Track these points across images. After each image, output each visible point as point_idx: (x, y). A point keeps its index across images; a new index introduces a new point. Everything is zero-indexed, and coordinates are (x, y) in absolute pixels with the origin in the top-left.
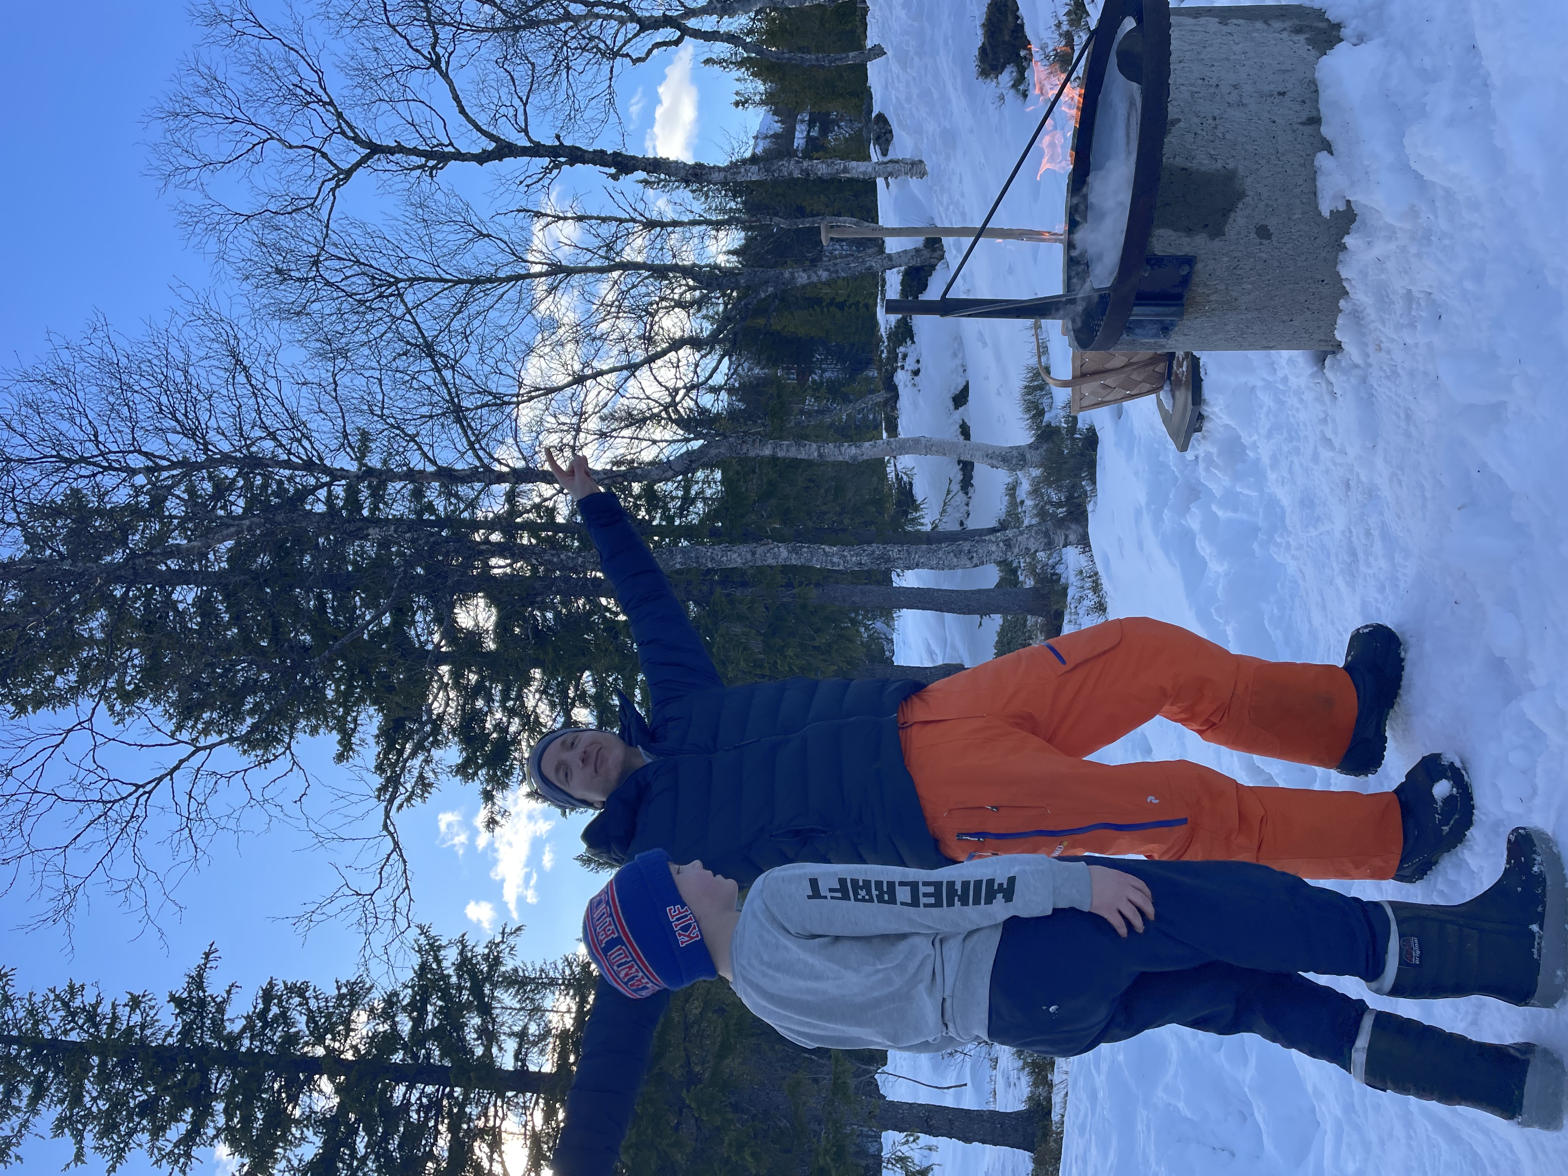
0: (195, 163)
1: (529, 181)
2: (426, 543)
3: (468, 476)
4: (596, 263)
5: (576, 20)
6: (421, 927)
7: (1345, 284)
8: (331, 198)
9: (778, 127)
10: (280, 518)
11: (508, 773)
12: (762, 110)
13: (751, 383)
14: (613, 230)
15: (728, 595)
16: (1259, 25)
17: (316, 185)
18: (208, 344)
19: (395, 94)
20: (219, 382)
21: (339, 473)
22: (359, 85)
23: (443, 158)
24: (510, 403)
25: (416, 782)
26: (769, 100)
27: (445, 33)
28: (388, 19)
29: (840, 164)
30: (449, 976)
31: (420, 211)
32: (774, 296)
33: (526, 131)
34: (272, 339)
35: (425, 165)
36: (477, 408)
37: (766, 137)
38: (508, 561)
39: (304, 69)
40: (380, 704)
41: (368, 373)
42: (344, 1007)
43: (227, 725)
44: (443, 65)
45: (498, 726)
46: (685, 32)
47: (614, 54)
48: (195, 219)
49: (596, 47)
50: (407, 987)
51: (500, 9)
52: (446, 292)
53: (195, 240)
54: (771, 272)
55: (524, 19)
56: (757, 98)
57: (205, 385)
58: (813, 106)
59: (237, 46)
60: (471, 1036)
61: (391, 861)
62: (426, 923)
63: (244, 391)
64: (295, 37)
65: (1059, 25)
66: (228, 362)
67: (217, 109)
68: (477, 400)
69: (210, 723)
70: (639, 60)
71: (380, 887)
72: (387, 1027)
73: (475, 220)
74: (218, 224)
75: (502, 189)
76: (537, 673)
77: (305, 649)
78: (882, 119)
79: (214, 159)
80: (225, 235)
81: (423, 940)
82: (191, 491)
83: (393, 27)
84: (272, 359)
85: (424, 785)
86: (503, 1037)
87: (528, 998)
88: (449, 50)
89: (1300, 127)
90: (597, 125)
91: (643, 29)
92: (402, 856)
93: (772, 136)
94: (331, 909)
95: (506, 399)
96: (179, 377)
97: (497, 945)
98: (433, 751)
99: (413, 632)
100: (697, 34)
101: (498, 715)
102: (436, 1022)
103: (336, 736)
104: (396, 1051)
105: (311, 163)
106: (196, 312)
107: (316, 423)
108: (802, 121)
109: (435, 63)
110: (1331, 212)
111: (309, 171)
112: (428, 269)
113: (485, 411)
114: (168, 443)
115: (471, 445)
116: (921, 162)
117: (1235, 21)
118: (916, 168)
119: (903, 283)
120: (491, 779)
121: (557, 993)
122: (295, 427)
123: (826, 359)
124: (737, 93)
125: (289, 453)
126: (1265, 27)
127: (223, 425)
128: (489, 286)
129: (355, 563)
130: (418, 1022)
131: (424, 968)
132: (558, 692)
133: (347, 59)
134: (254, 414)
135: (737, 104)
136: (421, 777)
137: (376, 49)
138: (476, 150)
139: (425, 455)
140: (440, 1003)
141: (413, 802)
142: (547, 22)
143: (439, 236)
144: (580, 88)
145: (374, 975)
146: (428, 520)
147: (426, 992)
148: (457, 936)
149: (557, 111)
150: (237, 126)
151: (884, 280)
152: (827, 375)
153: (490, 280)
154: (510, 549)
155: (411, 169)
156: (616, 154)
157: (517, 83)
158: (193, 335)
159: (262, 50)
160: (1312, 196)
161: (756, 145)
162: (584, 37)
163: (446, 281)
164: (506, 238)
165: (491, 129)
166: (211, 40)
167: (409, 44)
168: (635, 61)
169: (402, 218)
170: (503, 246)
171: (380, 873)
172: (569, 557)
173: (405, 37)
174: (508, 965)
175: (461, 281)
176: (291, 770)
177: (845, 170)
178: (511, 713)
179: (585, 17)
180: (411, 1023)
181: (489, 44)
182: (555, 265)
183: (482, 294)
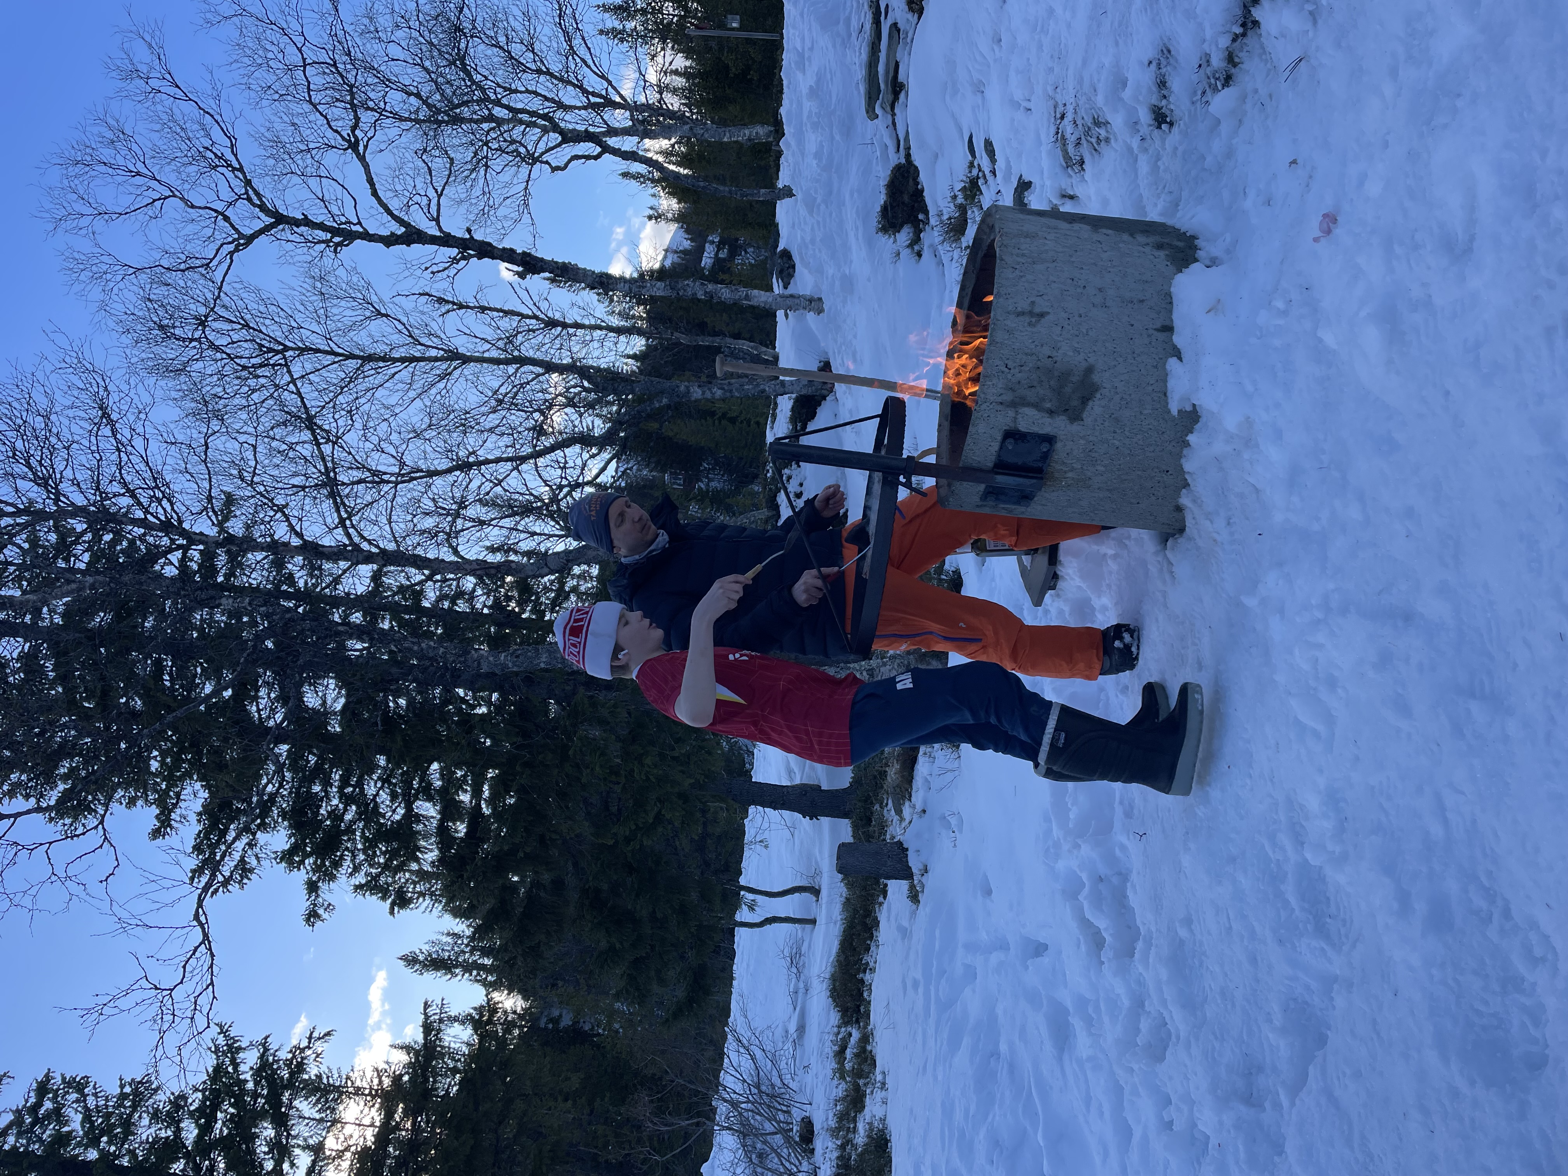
0: (90, 211)
1: (435, 268)
2: (281, 619)
3: (335, 554)
4: (494, 354)
5: (500, 122)
6: (220, 1026)
7: (1187, 476)
8: (228, 261)
9: (687, 244)
10: (126, 578)
11: (337, 865)
12: (674, 227)
13: (638, 483)
14: (515, 325)
15: (591, 697)
16: (1126, 237)
17: (213, 247)
18: (76, 393)
19: (309, 169)
20: (81, 432)
21: (198, 537)
22: (272, 156)
23: (350, 236)
24: (388, 482)
25: (236, 867)
26: (681, 218)
27: (367, 117)
28: (310, 96)
29: (743, 291)
30: (246, 1081)
31: (319, 285)
32: (669, 407)
33: (437, 220)
34: (146, 399)
35: (330, 241)
36: (353, 483)
37: (676, 252)
38: (366, 645)
39: (216, 133)
40: (208, 781)
41: (242, 438)
42: (125, 1107)
43: (36, 790)
44: (361, 148)
45: (333, 814)
46: (606, 149)
47: (533, 159)
48: (82, 267)
49: (516, 150)
50: (197, 1090)
51: (425, 102)
52: (336, 365)
53: (77, 287)
54: (667, 384)
55: (449, 115)
56: (670, 216)
57: (66, 435)
58: (723, 230)
59: (150, 103)
60: (262, 1148)
61: (198, 954)
62: (226, 1020)
63: (108, 445)
64: (212, 102)
65: (955, 197)
66: (97, 413)
67: (121, 161)
68: (356, 475)
69: (18, 784)
70: (558, 168)
71: (181, 982)
72: (169, 1133)
73: (374, 299)
74: (105, 273)
75: (407, 273)
76: (382, 760)
77: (134, 715)
78: (786, 255)
79: (110, 209)
80: (111, 284)
81: (221, 1040)
82: (34, 541)
83: (315, 106)
84: (142, 416)
85: (244, 870)
86: (297, 1151)
87: (329, 1108)
88: (369, 135)
89: (1155, 333)
90: (510, 223)
91: (565, 140)
92: (210, 949)
93: (681, 251)
94: (124, 1003)
95: (385, 477)
96: (39, 422)
97: (302, 1050)
98: (259, 835)
99: (254, 708)
100: (616, 152)
101: (335, 802)
102: (226, 1132)
103: (155, 810)
104: (177, 1159)
105: (213, 226)
106: (68, 359)
107: (180, 484)
108: (712, 242)
109: (354, 146)
110: (1179, 411)
111: (209, 232)
112: (319, 341)
113: (361, 487)
114: (17, 491)
115: (342, 521)
116: (820, 299)
117: (1104, 231)
118: (814, 304)
119: (793, 409)
120: (317, 869)
121: (362, 1103)
122: (157, 487)
123: (714, 469)
124: (651, 208)
125: (147, 512)
126: (1131, 239)
127: (80, 478)
128: (381, 364)
129: (201, 630)
130: (205, 1129)
131: (218, 1069)
132: (402, 782)
133: (263, 130)
134: (114, 468)
135: (650, 218)
136: (242, 860)
137: (293, 124)
138: (385, 233)
139: (292, 528)
140: (231, 1110)
141: (230, 887)
142: (471, 121)
143: (335, 311)
144: (497, 187)
145: (163, 1079)
146: (285, 591)
147: (218, 1096)
148: (260, 1038)
149: (471, 204)
150: (139, 180)
151: (776, 404)
152: (712, 484)
153: (383, 359)
154: (369, 634)
155: (315, 243)
156: (524, 254)
157: (433, 173)
158: (61, 382)
159: (175, 110)
160: (1161, 395)
161: (665, 257)
162: (505, 141)
163: (337, 354)
164: (404, 320)
165: (403, 215)
166: (123, 94)
167: (328, 123)
168: (554, 169)
169: (300, 289)
170: (400, 327)
171: (184, 967)
172: (429, 647)
173: (325, 117)
174: (312, 1071)
175: (352, 356)
176: (101, 846)
177: (747, 297)
178: (347, 800)
179: (509, 121)
180: (196, 1131)
181: (410, 135)
182: (450, 351)
183: (373, 372)
